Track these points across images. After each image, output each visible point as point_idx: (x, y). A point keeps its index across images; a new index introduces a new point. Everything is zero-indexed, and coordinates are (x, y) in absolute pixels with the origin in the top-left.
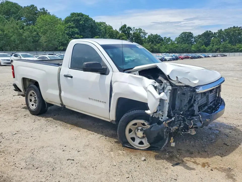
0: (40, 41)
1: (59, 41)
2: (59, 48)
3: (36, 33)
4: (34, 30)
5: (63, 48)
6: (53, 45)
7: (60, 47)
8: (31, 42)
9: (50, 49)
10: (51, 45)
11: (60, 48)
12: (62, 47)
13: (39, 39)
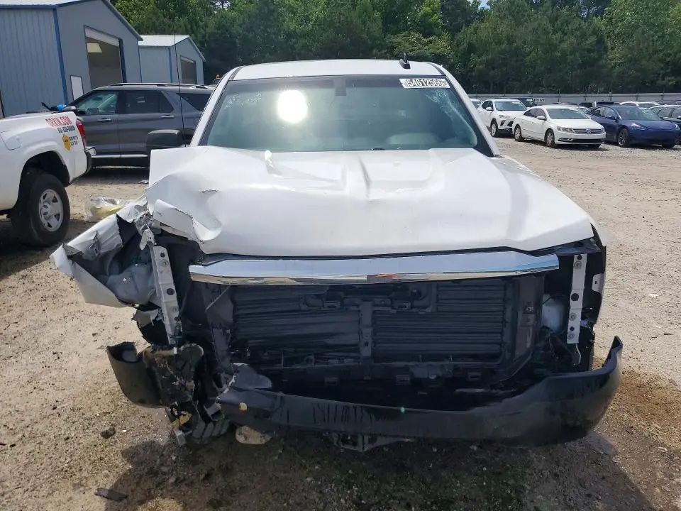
0: (602, 62)
1: (668, 59)
2: (660, 82)
3: (594, 38)
4: (591, 29)
5: (674, 82)
6: (639, 74)
7: (664, 79)
8: (576, 67)
9: (629, 86)
10: (632, 72)
11: (664, 82)
12: (673, 78)
13: (600, 57)
